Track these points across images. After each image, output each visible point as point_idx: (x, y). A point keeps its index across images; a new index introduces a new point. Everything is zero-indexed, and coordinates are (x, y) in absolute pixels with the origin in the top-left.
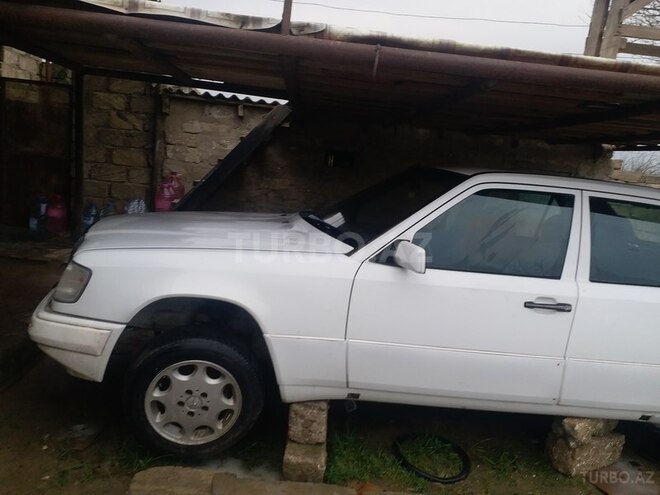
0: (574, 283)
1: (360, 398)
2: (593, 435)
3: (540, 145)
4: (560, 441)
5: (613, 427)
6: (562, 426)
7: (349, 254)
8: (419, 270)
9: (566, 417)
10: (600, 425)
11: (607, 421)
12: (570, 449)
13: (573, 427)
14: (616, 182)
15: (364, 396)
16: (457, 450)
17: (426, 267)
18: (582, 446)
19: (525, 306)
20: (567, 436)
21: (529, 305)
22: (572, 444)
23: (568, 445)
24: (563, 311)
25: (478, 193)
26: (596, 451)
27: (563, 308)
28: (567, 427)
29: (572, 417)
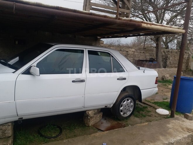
0: (85, 74)
1: (23, 119)
2: (95, 114)
3: (82, 37)
4: (86, 117)
5: (99, 111)
6: (86, 113)
7: (14, 72)
8: (38, 75)
9: (87, 111)
10: (96, 111)
11: (98, 109)
12: (89, 119)
13: (88, 113)
14: (102, 47)
15: (24, 118)
16: (58, 127)
17: (40, 74)
18: (91, 118)
19: (72, 82)
20: (88, 116)
21: (73, 81)
22: (89, 118)
23: (88, 118)
24: (83, 82)
25: (56, 50)
26: (96, 118)
27: (82, 81)
28: (87, 113)
29: (88, 110)
